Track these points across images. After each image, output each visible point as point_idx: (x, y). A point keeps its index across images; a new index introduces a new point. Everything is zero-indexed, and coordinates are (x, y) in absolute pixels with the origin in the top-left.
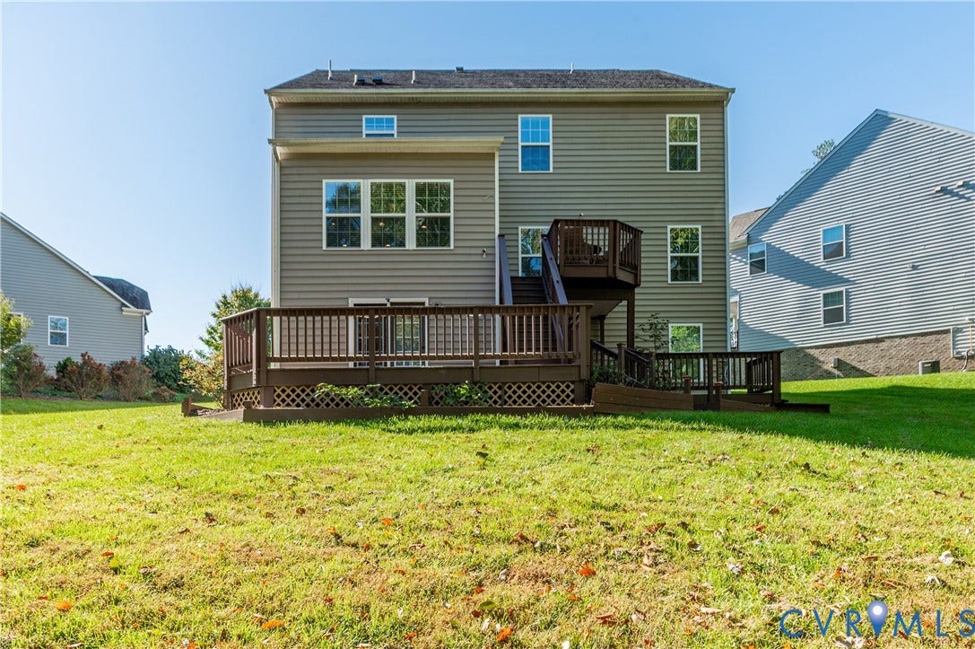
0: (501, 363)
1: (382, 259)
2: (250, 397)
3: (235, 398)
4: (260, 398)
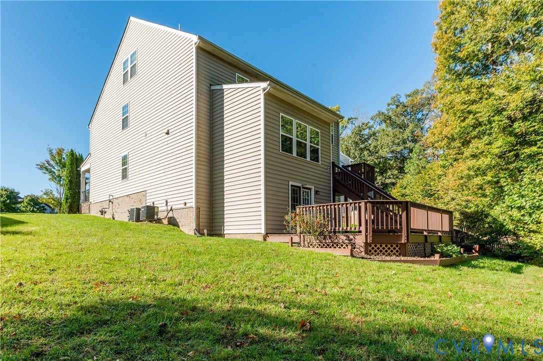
1: (299, 162)
2: (388, 247)
3: (372, 247)
4: (399, 249)
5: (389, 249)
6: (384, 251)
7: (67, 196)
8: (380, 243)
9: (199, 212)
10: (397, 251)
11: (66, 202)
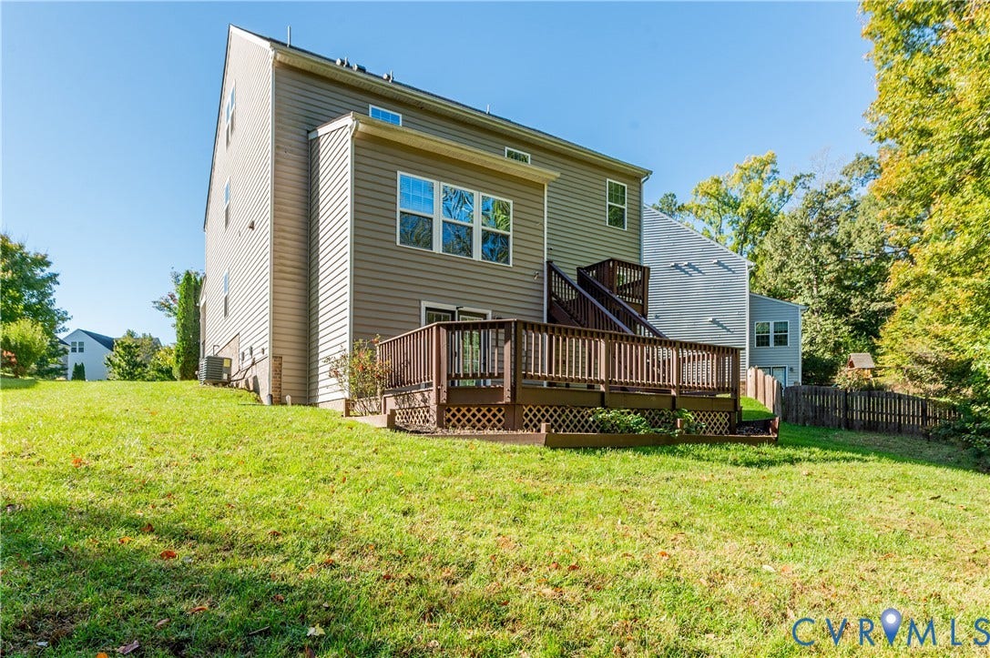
0: (549, 384)
1: (452, 265)
2: (482, 413)
3: (451, 413)
4: (503, 416)
5: (484, 415)
6: (474, 420)
7: (178, 351)
8: (467, 405)
9: (281, 364)
10: (499, 421)
11: (177, 362)
